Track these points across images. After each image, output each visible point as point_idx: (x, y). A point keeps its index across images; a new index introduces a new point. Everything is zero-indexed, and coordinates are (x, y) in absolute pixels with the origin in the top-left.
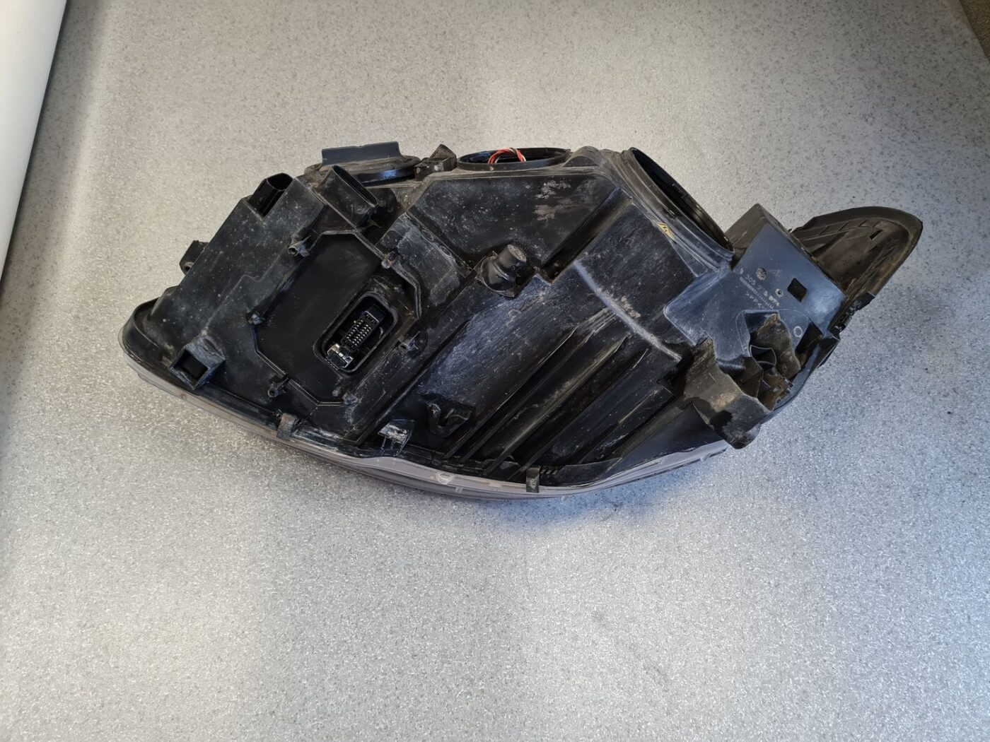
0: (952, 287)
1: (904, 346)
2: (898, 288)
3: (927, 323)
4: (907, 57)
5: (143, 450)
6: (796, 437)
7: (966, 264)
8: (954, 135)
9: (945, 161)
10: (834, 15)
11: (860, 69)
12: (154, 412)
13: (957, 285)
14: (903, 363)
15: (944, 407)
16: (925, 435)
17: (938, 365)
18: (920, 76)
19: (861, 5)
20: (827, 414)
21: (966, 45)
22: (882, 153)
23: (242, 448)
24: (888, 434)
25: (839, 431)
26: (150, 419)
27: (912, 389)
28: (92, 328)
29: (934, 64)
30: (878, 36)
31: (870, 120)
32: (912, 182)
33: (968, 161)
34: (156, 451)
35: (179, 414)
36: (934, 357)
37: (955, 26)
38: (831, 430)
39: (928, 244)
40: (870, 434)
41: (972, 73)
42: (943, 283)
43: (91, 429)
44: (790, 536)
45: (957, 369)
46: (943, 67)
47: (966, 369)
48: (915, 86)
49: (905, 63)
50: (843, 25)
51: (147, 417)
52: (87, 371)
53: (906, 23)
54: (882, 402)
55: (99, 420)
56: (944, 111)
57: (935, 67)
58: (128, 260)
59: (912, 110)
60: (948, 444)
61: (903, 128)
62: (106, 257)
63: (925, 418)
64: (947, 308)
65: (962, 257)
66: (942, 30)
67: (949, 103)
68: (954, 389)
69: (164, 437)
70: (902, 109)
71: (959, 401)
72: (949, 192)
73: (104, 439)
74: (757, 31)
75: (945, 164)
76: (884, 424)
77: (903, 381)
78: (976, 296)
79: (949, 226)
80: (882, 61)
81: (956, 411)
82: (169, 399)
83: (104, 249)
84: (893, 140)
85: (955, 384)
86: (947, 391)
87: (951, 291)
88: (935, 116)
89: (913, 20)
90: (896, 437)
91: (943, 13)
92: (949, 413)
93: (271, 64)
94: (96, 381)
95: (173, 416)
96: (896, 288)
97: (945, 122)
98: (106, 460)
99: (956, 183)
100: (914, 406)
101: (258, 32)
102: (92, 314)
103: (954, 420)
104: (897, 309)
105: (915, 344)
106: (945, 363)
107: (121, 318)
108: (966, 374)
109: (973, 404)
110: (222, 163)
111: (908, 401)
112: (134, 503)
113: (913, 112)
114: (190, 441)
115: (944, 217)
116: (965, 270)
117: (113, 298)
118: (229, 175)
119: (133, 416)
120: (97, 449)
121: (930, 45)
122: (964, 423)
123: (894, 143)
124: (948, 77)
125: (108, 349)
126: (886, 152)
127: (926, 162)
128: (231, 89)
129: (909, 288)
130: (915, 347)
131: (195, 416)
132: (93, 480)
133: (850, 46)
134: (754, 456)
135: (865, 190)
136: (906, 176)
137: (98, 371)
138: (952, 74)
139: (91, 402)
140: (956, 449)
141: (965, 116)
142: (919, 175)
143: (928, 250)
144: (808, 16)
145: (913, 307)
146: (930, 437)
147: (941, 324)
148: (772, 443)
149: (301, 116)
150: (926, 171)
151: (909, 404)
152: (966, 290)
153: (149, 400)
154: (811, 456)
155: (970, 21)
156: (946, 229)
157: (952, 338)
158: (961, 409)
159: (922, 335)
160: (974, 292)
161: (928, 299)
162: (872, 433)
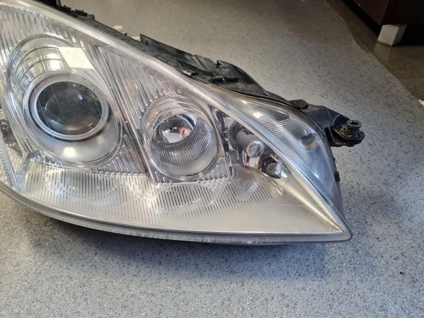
0: (389, 182)
1: (359, 222)
2: (350, 183)
3: (373, 205)
6: (272, 294)
7: (396, 168)
8: (376, 103)
13: (392, 181)
14: (359, 234)
15: (397, 268)
16: (384, 293)
17: (386, 235)
20: (300, 275)
25: (310, 290)
27: (368, 253)
33: (387, 115)
36: (382, 229)
38: (303, 288)
39: (368, 157)
40: (336, 292)
41: (382, 77)
45: (402, 238)
47: (409, 238)
54: (344, 264)
60: (405, 301)
63: (382, 278)
64: (387, 195)
65: (393, 164)
68: (402, 253)
71: (408, 264)
72: (378, 130)
75: (373, 116)
76: (348, 283)
77: (360, 247)
78: (407, 187)
81: (407, 271)
85: (402, 250)
86: (397, 255)
87: (388, 184)
88: (364, 95)
90: (359, 295)
92: (401, 273)
96: (349, 183)
99: (381, 125)
100: (372, 268)
103: (407, 279)
106: (391, 234)
108: (409, 242)
109: (420, 265)
111: (366, 264)
115: (377, 143)
116: (396, 172)
122: (415, 282)
129: (358, 183)
130: (367, 222)
134: (235, 313)
140: (412, 305)
141: (381, 95)
143: (369, 160)
145: (362, 195)
148: (252, 300)
151: (367, 266)
152: (399, 184)
156: (378, 149)
157: (394, 216)
158: (411, 270)
159: (371, 214)
160: (405, 185)
161: (373, 190)
162: (338, 291)
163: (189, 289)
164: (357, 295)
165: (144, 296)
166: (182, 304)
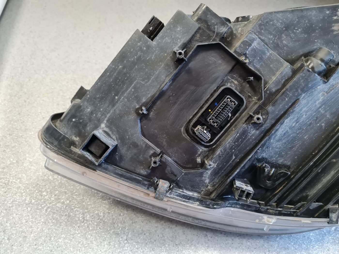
5: (40, 223)
12: (47, 197)
23: (106, 216)
26: (45, 202)
28: (8, 150)
34: (49, 223)
35: (63, 197)
43: (5, 211)
51: (42, 201)
52: (4, 175)
55: (11, 205)
58: (31, 114)
62: (17, 113)
69: (54, 213)
73: (13, 218)
82: (56, 189)
83: (17, 109)
94: (9, 181)
95: (59, 199)
98: (14, 232)
102: (8, 142)
107: (26, 144)
114: (71, 214)
117: (21, 133)
119: (33, 201)
120: (8, 225)
125: (17, 162)
131: (74, 198)
132: (4, 247)
137: (10, 174)
139: (5, 194)
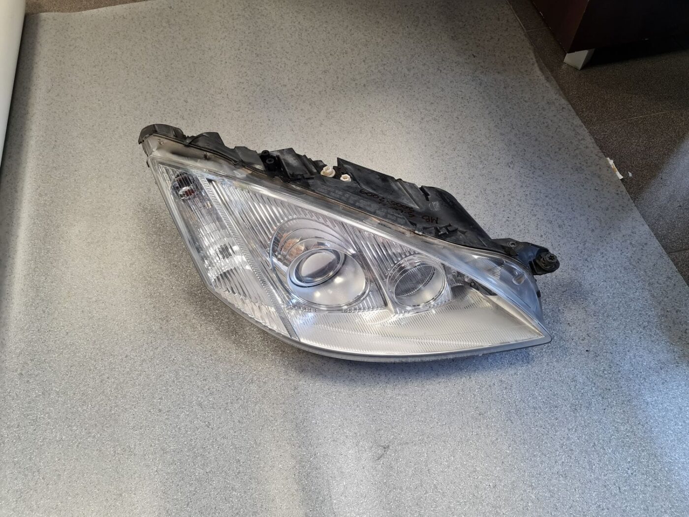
0: (577, 267)
3: (564, 293)
4: (529, 122)
5: (72, 460)
6: (493, 382)
7: (583, 250)
8: (564, 168)
9: (561, 185)
10: (481, 102)
11: (502, 134)
12: (77, 432)
13: (580, 265)
15: (584, 347)
16: (574, 368)
17: (576, 320)
18: (539, 133)
19: (497, 94)
20: (511, 364)
21: (564, 109)
22: (522, 186)
23: (137, 448)
24: (551, 371)
25: (520, 374)
26: (75, 437)
27: (562, 338)
28: (32, 380)
29: (546, 124)
30: (510, 111)
31: (512, 166)
32: (543, 202)
33: (575, 183)
34: (81, 459)
35: (94, 430)
36: (572, 315)
37: (556, 99)
38: (515, 374)
40: (539, 373)
41: (570, 127)
42: (571, 266)
43: (36, 451)
44: (499, 451)
45: (588, 321)
46: (552, 125)
47: (593, 320)
48: (536, 140)
49: (528, 126)
50: (487, 108)
51: (73, 436)
52: (30, 411)
53: (526, 101)
54: (544, 350)
55: (42, 444)
56: (556, 154)
57: (547, 127)
58: (52, 329)
59: (536, 156)
60: (590, 372)
61: (533, 168)
62: (37, 330)
63: (573, 357)
64: (576, 281)
65: (581, 246)
66: (548, 103)
67: (558, 148)
68: (588, 334)
69: (85, 449)
70: (531, 156)
71: (592, 342)
72: (567, 205)
73: (46, 457)
74: (435, 120)
75: (561, 188)
76: (548, 364)
78: (593, 271)
79: (569, 227)
80: (514, 127)
81: (591, 349)
82: (86, 421)
83: (36, 325)
84: (527, 177)
85: (588, 331)
86: (584, 336)
87: (577, 270)
88: (551, 158)
89: (529, 99)
90: (556, 372)
91: (547, 91)
92: (587, 351)
93: (134, 184)
94: (37, 417)
95: (90, 433)
97: (558, 160)
98: (48, 471)
99: (570, 198)
100: (565, 350)
101: (124, 166)
102: (31, 370)
103: (591, 355)
104: (545, 287)
105: (560, 308)
106: (580, 318)
107: (50, 370)
108: (594, 323)
109: (601, 343)
110: (108, 255)
111: (560, 347)
112: (69, 498)
113: (538, 157)
114: (103, 448)
115: (566, 222)
116: (584, 255)
117: (44, 357)
118: (113, 263)
119: (64, 437)
120: (41, 464)
121: (542, 113)
122: (597, 356)
123: (528, 179)
124: (556, 131)
125: (43, 393)
126: (524, 185)
127: (550, 188)
128: (110, 205)
130: (559, 310)
131: (104, 430)
132: (40, 486)
133: (493, 120)
135: (515, 212)
136: (538, 199)
137: (38, 409)
138: (558, 130)
139: (35, 432)
140: (595, 374)
141: (569, 155)
142: (546, 197)
144: (465, 105)
146: (578, 369)
147: (574, 292)
148: (479, 388)
149: (156, 216)
150: (550, 194)
151: (561, 349)
152: (586, 268)
153: (73, 424)
154: (505, 393)
155: (565, 94)
156: (568, 230)
157: (582, 301)
158: (594, 347)
159: (563, 301)
160: (591, 269)
161: (563, 277)
162: (541, 372)
163: (431, 387)
164: (555, 373)
165: (400, 397)
166: (429, 398)
